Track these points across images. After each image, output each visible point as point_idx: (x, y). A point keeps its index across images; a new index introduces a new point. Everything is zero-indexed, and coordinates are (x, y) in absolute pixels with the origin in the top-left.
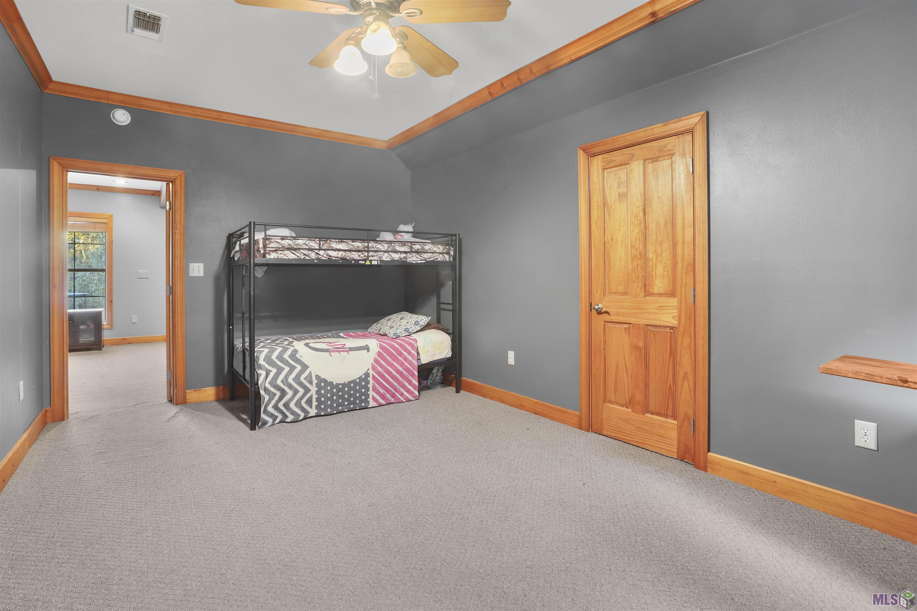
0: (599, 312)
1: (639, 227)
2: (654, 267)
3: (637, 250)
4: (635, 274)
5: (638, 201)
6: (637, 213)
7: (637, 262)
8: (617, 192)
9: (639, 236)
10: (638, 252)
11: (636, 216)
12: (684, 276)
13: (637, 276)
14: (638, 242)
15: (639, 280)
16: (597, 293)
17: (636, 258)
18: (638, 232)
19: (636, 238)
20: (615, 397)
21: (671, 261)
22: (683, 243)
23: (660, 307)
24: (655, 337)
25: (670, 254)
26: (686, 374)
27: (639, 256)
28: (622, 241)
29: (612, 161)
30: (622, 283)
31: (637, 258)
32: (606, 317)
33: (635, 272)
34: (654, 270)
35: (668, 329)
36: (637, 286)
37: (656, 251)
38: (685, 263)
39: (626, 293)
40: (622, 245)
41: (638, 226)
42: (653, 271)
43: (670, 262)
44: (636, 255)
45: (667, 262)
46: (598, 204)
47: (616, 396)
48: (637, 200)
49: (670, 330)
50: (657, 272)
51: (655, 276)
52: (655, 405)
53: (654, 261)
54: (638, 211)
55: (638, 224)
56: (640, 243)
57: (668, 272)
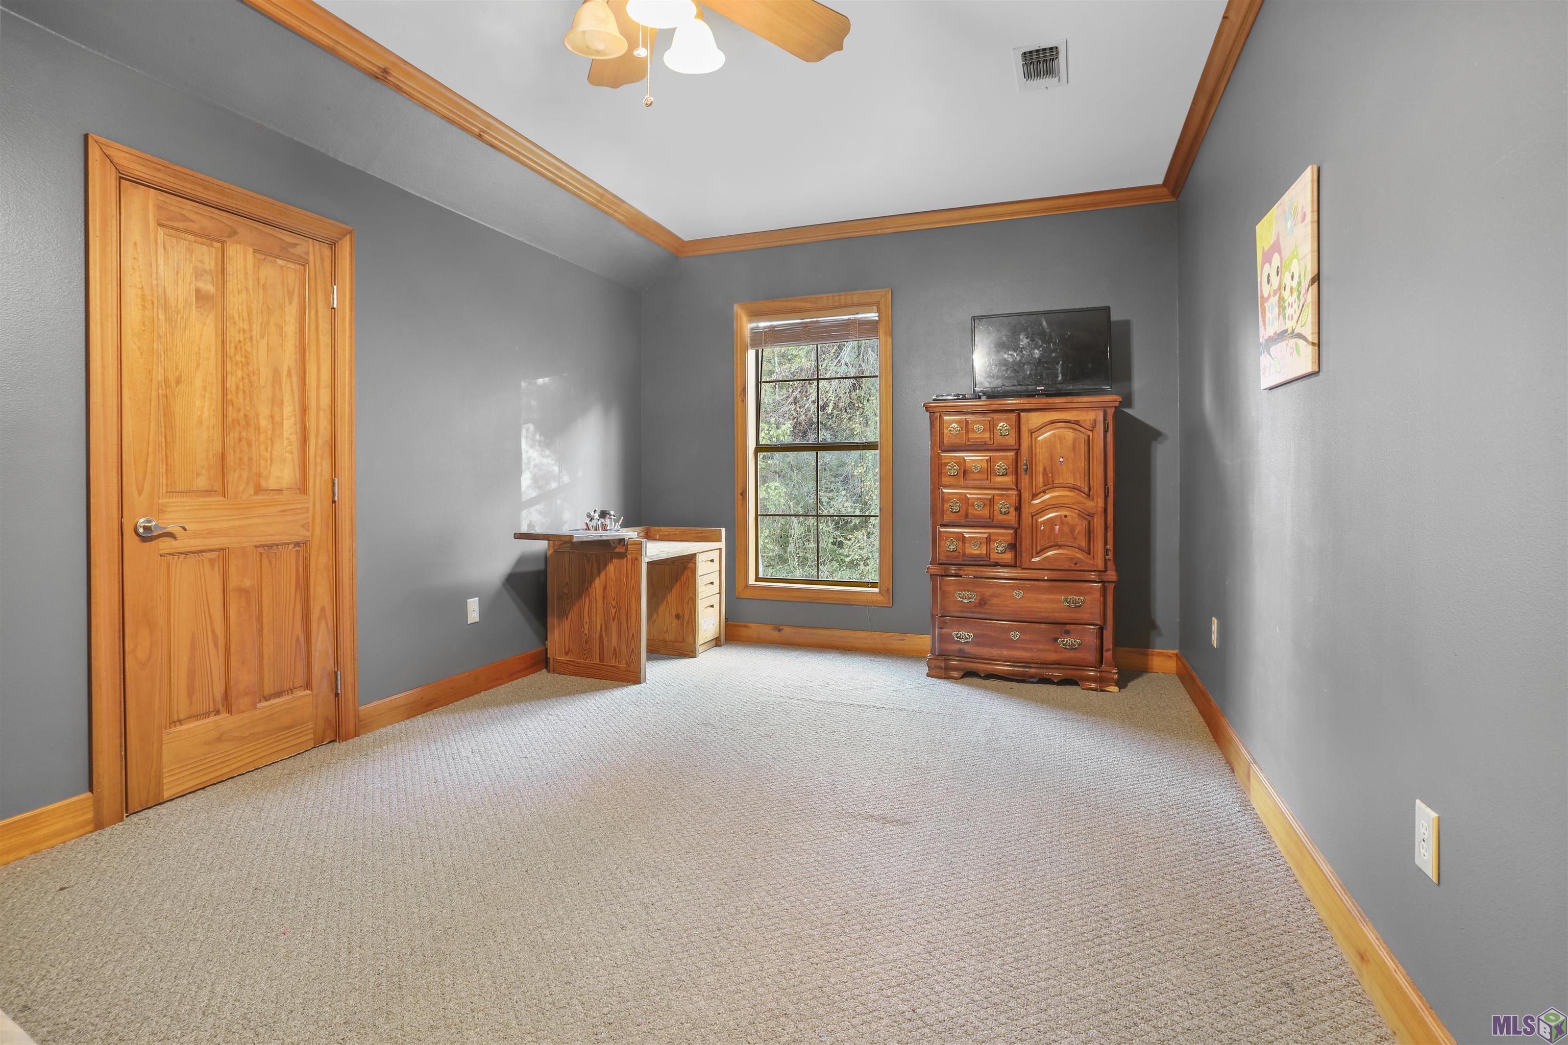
0: (147, 536)
1: (245, 369)
2: (269, 444)
3: (239, 410)
4: (234, 455)
5: (243, 320)
6: (240, 342)
7: (240, 433)
8: (193, 287)
9: (244, 386)
10: (242, 414)
11: (239, 347)
12: (318, 460)
13: (240, 459)
14: (241, 395)
15: (243, 466)
16: (140, 493)
17: (237, 426)
18: (243, 378)
19: (237, 387)
20: (190, 706)
21: (297, 435)
22: (318, 409)
23: (283, 511)
24: (271, 564)
25: (295, 424)
26: (323, 609)
27: (243, 423)
28: (205, 388)
29: (185, 218)
30: (204, 471)
31: (239, 424)
32: (165, 545)
33: (234, 451)
34: (269, 449)
35: (291, 546)
36: (240, 477)
37: (272, 417)
38: (320, 441)
39: (212, 491)
40: (204, 396)
41: (242, 366)
42: (267, 450)
43: (296, 437)
44: (238, 421)
45: (291, 437)
46: (143, 295)
47: (191, 703)
48: (241, 318)
49: (294, 547)
50: (273, 452)
51: (271, 459)
52: (274, 681)
53: (269, 432)
54: (242, 339)
55: (242, 362)
56: (244, 399)
57: (292, 453)
